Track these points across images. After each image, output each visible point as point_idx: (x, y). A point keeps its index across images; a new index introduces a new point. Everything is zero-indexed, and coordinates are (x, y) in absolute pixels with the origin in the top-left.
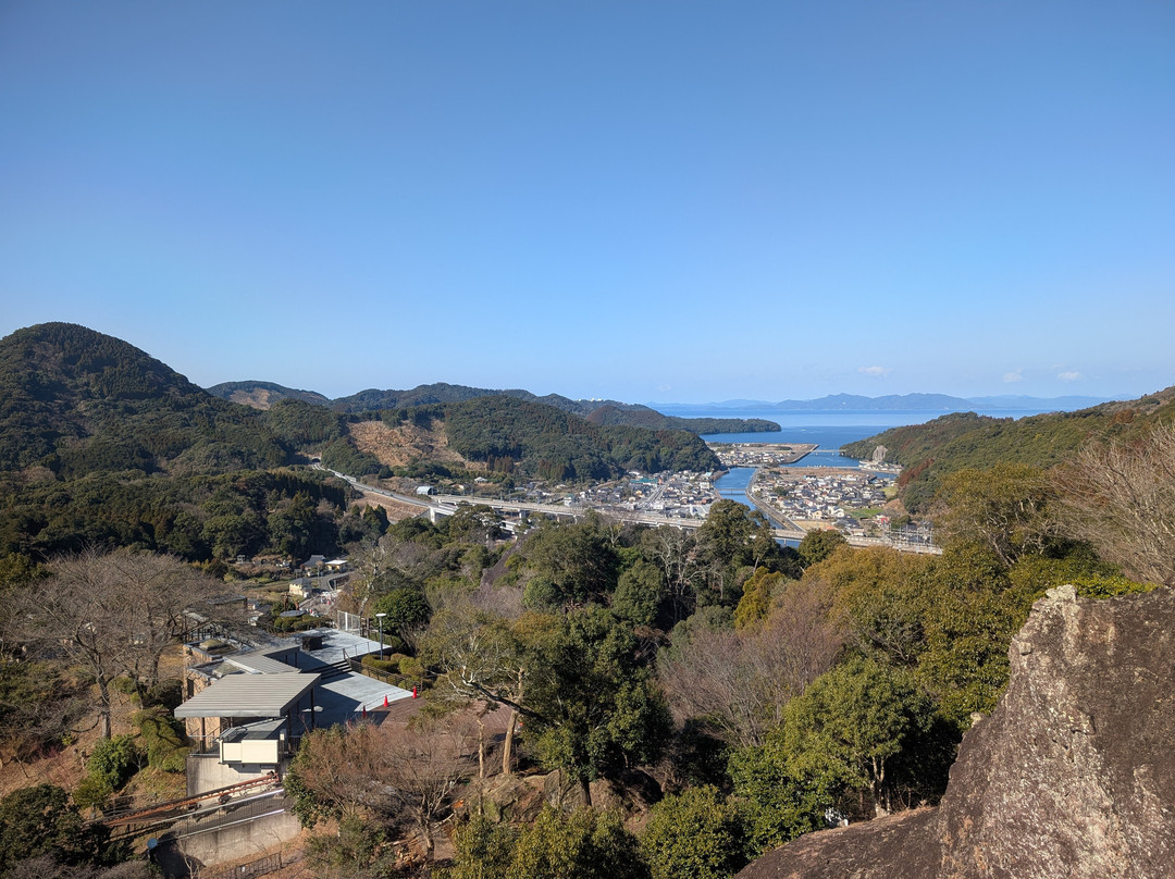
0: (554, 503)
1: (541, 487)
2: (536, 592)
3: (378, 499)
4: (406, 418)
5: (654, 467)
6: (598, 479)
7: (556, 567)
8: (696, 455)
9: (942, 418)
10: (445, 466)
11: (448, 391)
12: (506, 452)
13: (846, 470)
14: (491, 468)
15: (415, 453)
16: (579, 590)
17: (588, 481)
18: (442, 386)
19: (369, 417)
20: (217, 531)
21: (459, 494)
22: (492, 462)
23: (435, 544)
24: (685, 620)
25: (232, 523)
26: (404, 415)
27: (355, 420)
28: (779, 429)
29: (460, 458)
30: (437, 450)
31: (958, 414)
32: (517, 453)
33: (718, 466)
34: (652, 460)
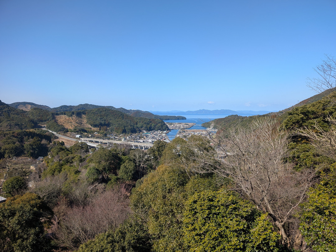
0: (119, 140)
1: (115, 135)
2: (90, 172)
3: (63, 139)
4: (74, 114)
5: (150, 129)
6: (133, 133)
7: (99, 162)
8: (162, 126)
9: (229, 116)
10: (85, 129)
11: (88, 106)
12: (105, 125)
13: (203, 130)
14: (100, 130)
15: (76, 125)
16: (108, 170)
17: (130, 134)
18: (87, 105)
19: (62, 114)
20: (6, 149)
21: (89, 137)
22: (100, 128)
23: (66, 155)
24: (140, 179)
25: (11, 147)
26: (73, 113)
27: (57, 114)
28: (186, 119)
29: (90, 126)
30: (83, 124)
31: (233, 115)
32: (108, 125)
33: (168, 129)
34: (149, 127)
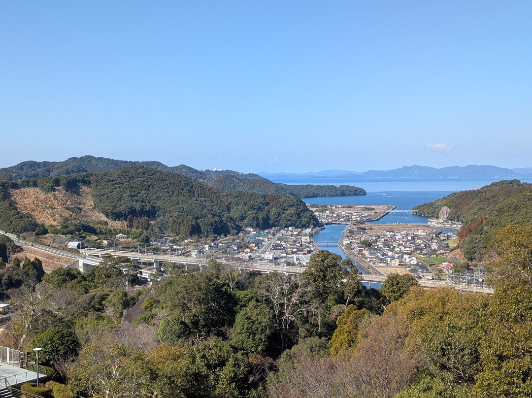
0: (183, 254)
1: (173, 242)
2: (168, 329)
3: (35, 252)
4: (58, 185)
5: (265, 224)
6: (219, 235)
7: (184, 307)
8: (299, 214)
9: (493, 184)
10: (91, 225)
11: (94, 162)
12: (143, 213)
13: (418, 226)
14: (131, 226)
15: (66, 214)
16: (204, 326)
17: (211, 237)
18: (89, 158)
19: (28, 184)
21: (102, 248)
22: (131, 221)
23: (83, 290)
24: (290, 349)
26: (57, 182)
27: (16, 186)
28: (365, 194)
29: (103, 218)
30: (84, 211)
31: (505, 182)
32: (152, 213)
33: (317, 224)
34: (263, 218)
